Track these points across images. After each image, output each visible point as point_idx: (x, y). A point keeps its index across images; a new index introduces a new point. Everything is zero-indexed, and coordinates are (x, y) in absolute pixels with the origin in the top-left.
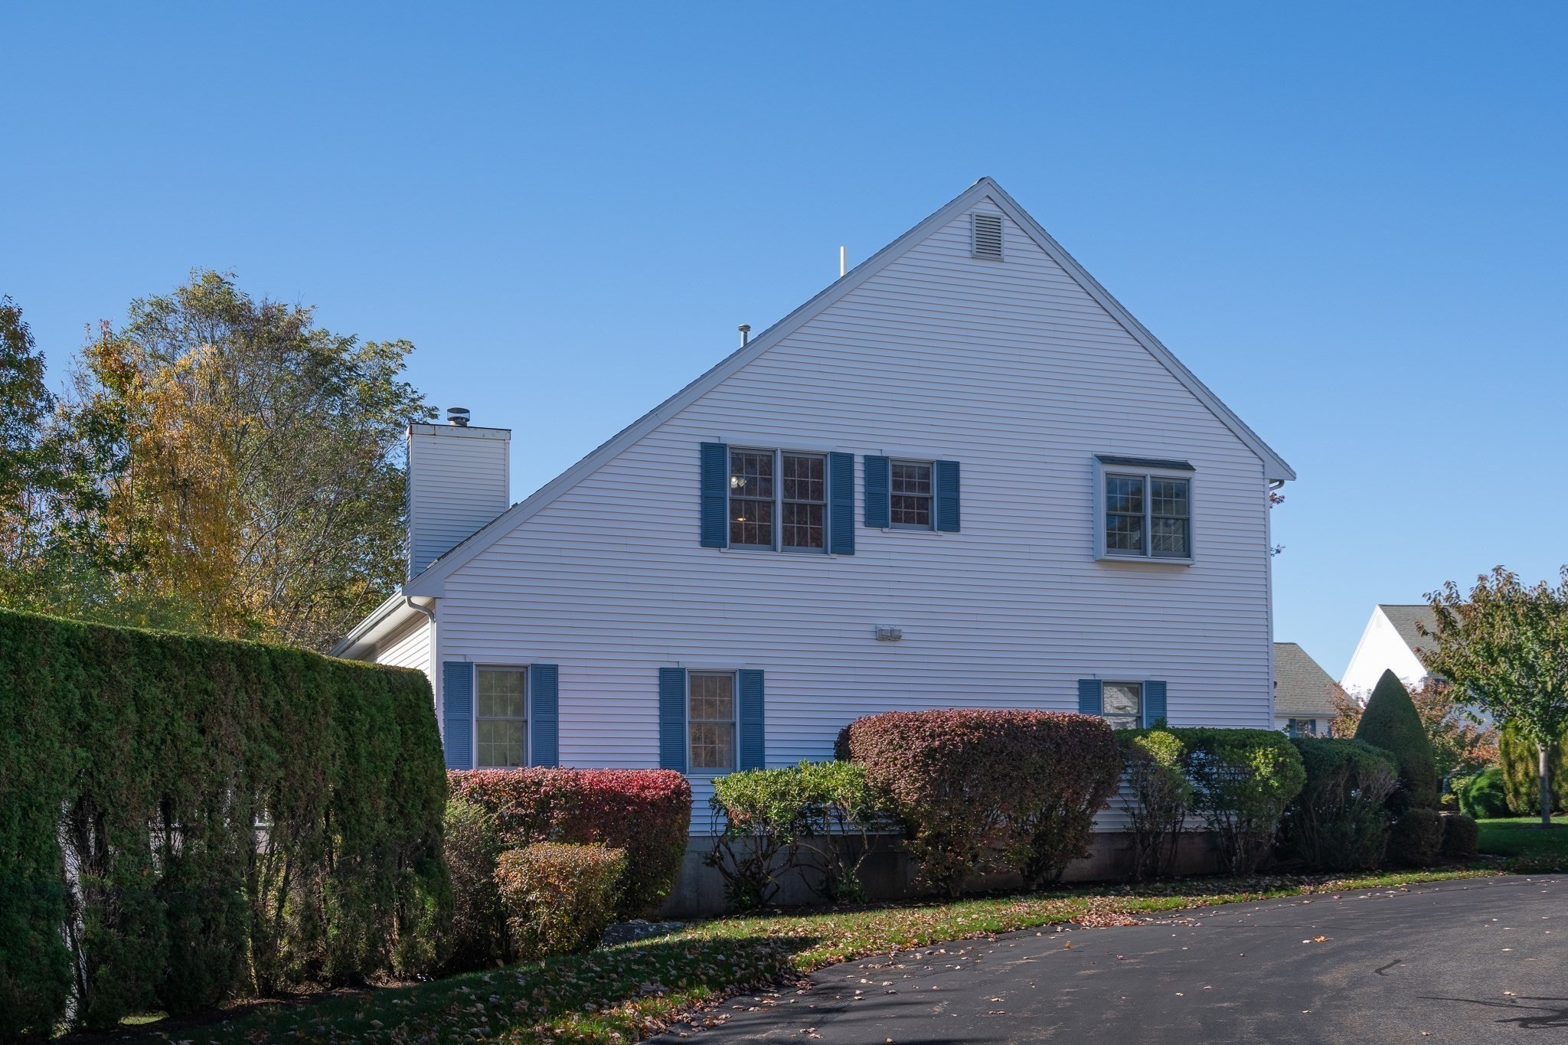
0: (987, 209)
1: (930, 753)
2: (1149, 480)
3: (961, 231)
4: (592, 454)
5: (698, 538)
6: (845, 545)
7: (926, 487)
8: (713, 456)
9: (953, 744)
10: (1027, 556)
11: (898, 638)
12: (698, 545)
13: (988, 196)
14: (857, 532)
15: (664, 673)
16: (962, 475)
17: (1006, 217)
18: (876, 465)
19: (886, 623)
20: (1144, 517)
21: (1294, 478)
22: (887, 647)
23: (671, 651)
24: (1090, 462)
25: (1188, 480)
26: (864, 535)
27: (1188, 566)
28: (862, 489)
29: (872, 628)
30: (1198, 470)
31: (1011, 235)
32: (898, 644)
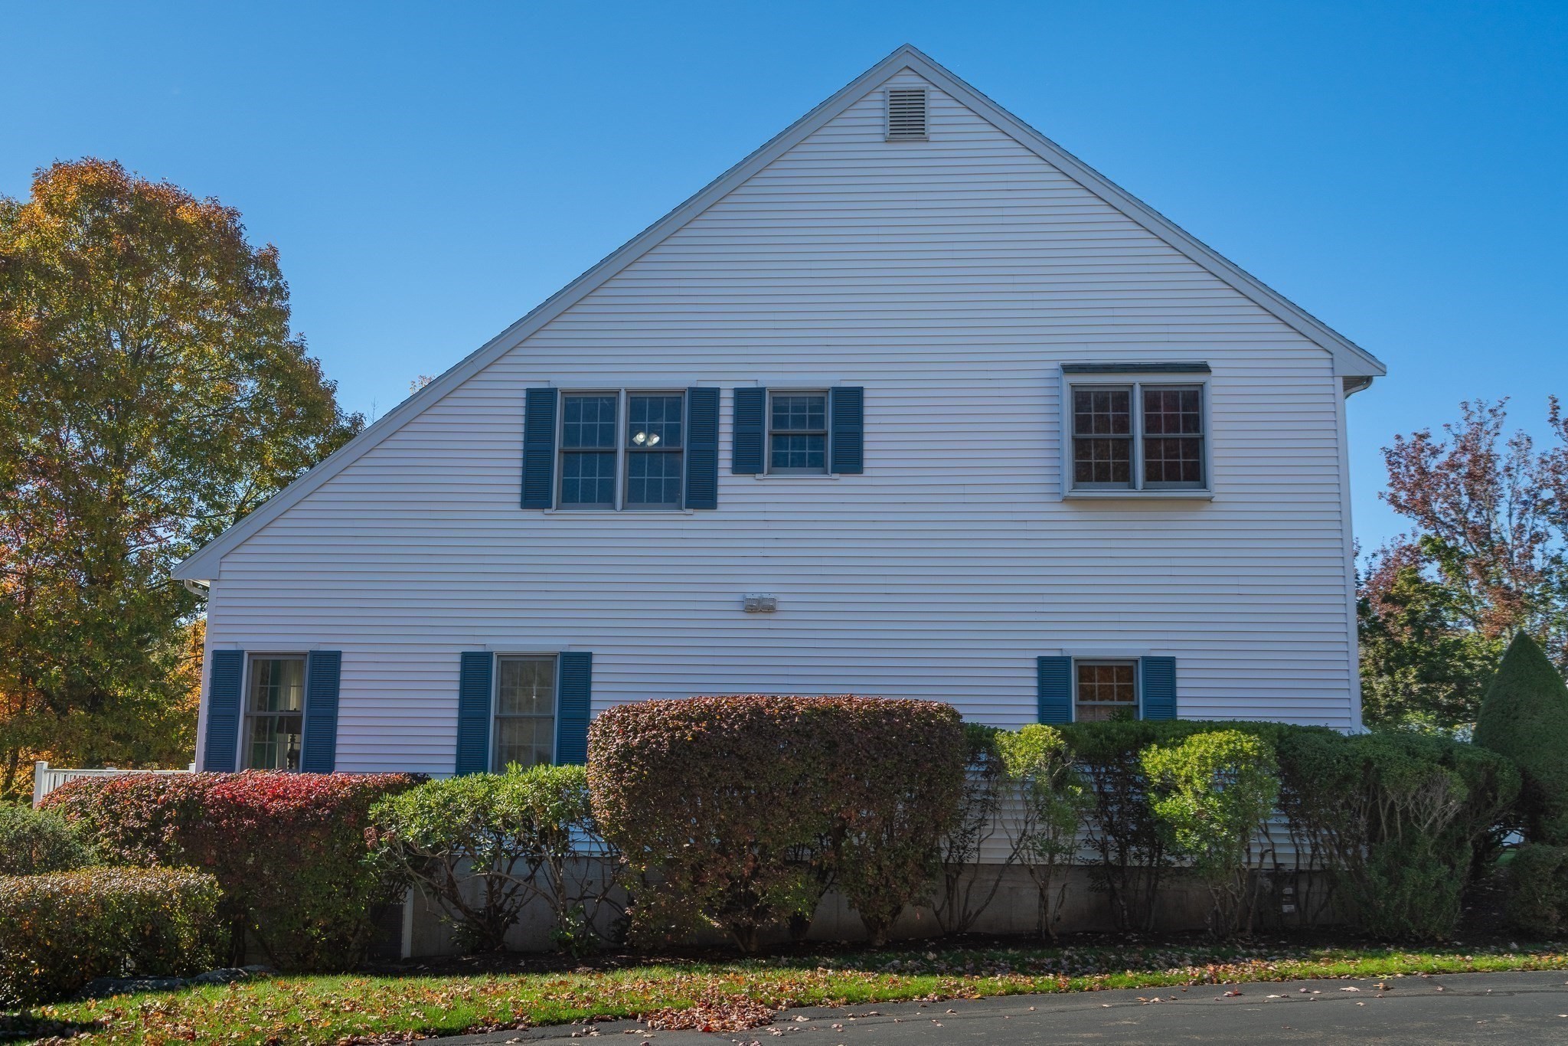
0: (908, 82)
1: (626, 753)
2: (1138, 389)
3: (874, 111)
4: (394, 411)
5: (518, 499)
6: (704, 496)
7: (819, 421)
8: (539, 402)
9: (657, 743)
10: (961, 499)
11: (771, 610)
12: (517, 507)
13: (908, 67)
14: (721, 482)
15: (466, 657)
16: (867, 403)
17: (932, 88)
18: (748, 400)
19: (757, 589)
20: (1132, 439)
21: (1384, 373)
22: (759, 621)
23: (478, 632)
24: (1056, 374)
25: (1202, 386)
26: (729, 483)
27: (1209, 500)
28: (730, 429)
29: (738, 598)
30: (1214, 372)
31: (938, 107)
32: (772, 616)
